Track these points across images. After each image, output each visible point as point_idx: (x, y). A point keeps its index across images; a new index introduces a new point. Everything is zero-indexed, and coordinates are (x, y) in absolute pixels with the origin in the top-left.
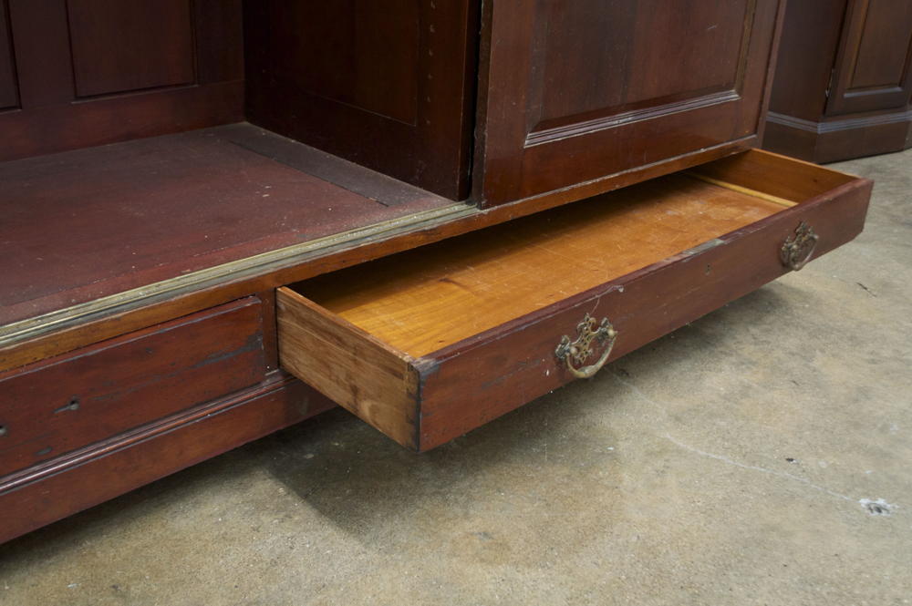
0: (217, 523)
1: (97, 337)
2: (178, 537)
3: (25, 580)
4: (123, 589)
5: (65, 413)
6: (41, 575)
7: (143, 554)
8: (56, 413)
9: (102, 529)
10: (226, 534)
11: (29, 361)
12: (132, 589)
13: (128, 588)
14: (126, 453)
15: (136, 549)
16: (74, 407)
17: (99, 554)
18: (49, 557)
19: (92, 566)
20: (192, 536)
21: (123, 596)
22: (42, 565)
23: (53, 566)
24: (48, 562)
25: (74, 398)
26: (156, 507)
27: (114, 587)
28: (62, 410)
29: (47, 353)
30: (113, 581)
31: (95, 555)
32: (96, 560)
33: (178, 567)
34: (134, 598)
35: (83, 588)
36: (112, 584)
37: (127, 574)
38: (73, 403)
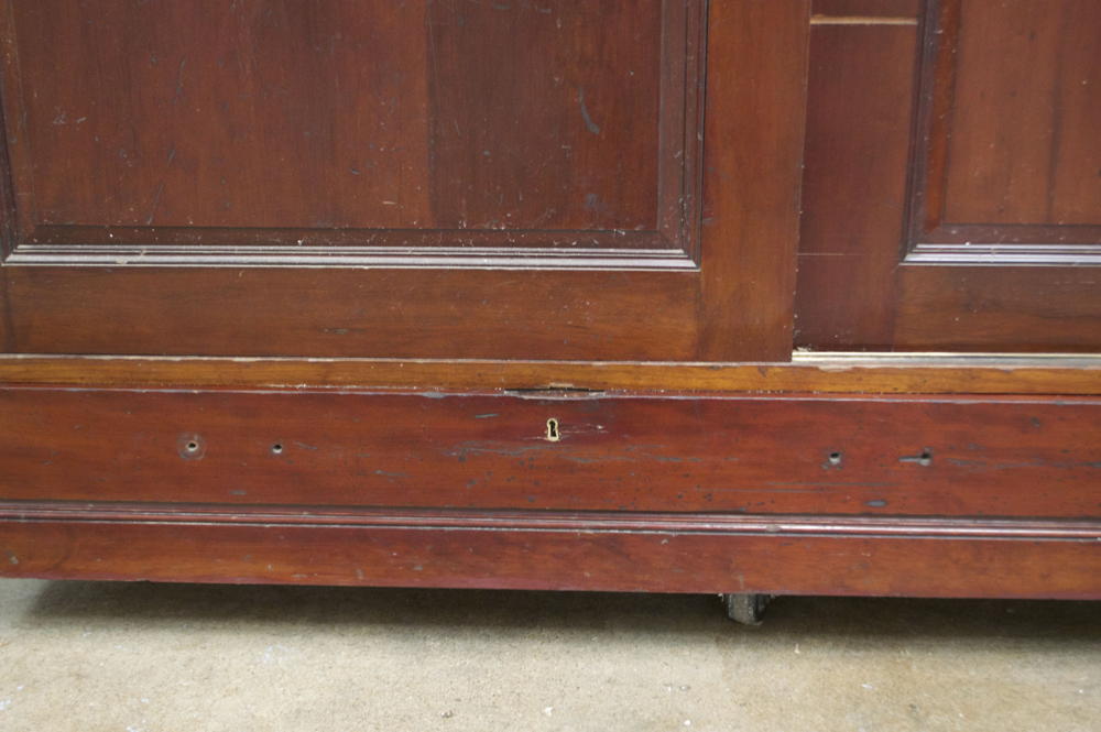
0: (1076, 694)
1: (977, 386)
2: (1017, 688)
3: (820, 660)
4: (922, 713)
5: (911, 465)
6: (840, 663)
7: (964, 688)
8: (902, 461)
9: (931, 646)
10: (1080, 709)
11: (889, 390)
12: (932, 717)
13: (928, 714)
14: (976, 545)
15: (960, 681)
16: (925, 462)
17: (914, 668)
18: (858, 650)
19: (899, 677)
20: (1035, 694)
21: (917, 720)
22: (847, 654)
23: (857, 660)
24: (854, 653)
25: (927, 450)
26: (1009, 648)
27: (912, 706)
28: (910, 460)
29: (911, 387)
30: (915, 700)
31: (909, 668)
32: (907, 674)
33: (999, 718)
34: (928, 726)
35: (878, 693)
36: (912, 702)
37: (934, 701)
38: (925, 456)
